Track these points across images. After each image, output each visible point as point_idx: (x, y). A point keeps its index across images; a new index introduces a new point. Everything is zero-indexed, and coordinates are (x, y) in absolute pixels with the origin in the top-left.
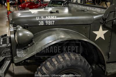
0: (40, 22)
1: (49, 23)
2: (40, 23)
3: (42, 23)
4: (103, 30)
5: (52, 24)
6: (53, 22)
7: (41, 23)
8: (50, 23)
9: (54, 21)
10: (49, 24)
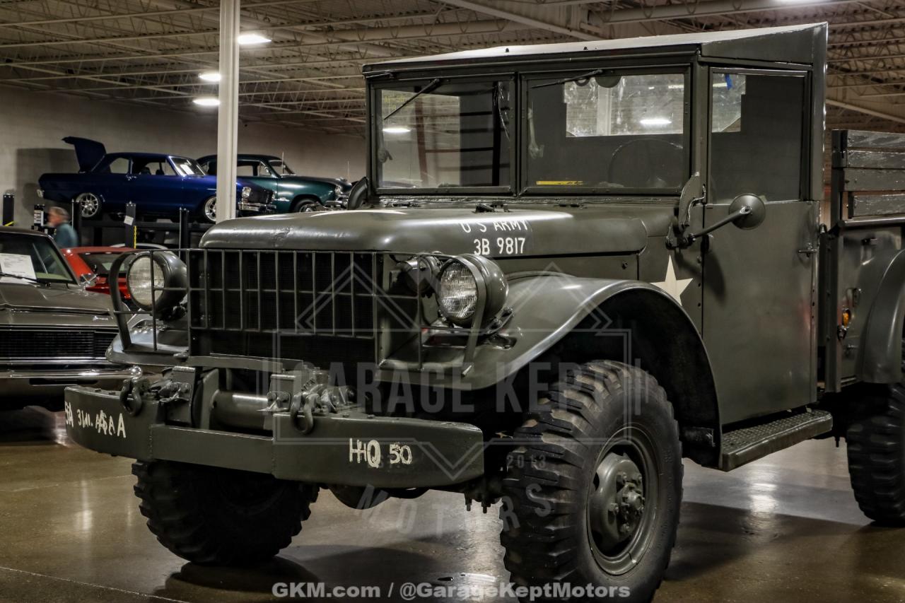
0: (477, 244)
1: (508, 246)
2: (478, 247)
3: (484, 247)
4: (678, 277)
5: (517, 252)
6: (520, 243)
7: (481, 247)
8: (511, 246)
9: (523, 240)
10: (509, 249)
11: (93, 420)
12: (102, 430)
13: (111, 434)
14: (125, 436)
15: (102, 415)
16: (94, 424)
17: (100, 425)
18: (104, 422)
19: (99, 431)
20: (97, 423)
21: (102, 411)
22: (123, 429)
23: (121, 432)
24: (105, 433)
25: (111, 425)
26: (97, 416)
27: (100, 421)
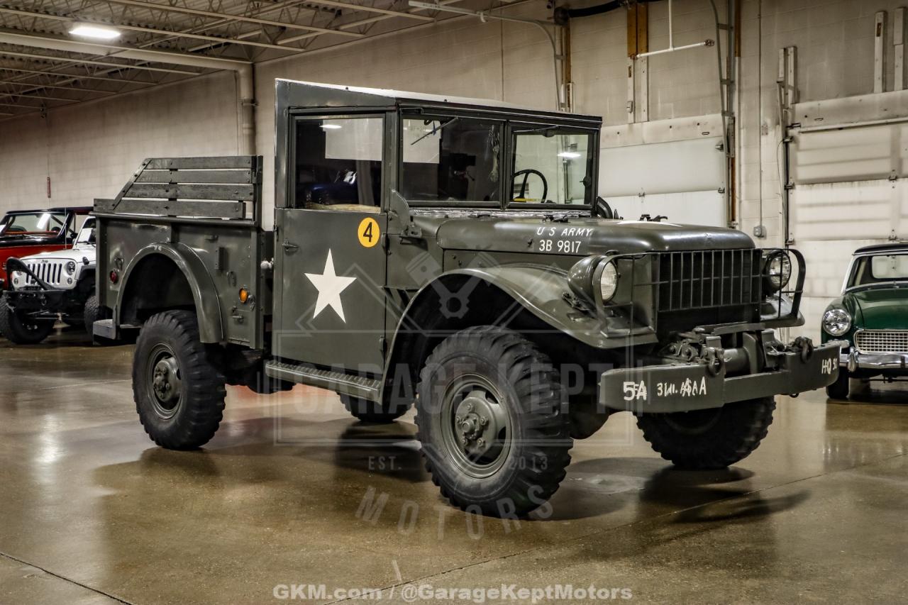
11: (678, 387)
12: (687, 393)
13: (694, 394)
14: (705, 393)
15: (688, 381)
16: (679, 391)
17: (685, 390)
18: (689, 387)
19: (683, 395)
20: (682, 389)
21: (688, 379)
22: (704, 388)
23: (703, 391)
24: (689, 395)
25: (695, 387)
26: (683, 383)
27: (685, 387)
